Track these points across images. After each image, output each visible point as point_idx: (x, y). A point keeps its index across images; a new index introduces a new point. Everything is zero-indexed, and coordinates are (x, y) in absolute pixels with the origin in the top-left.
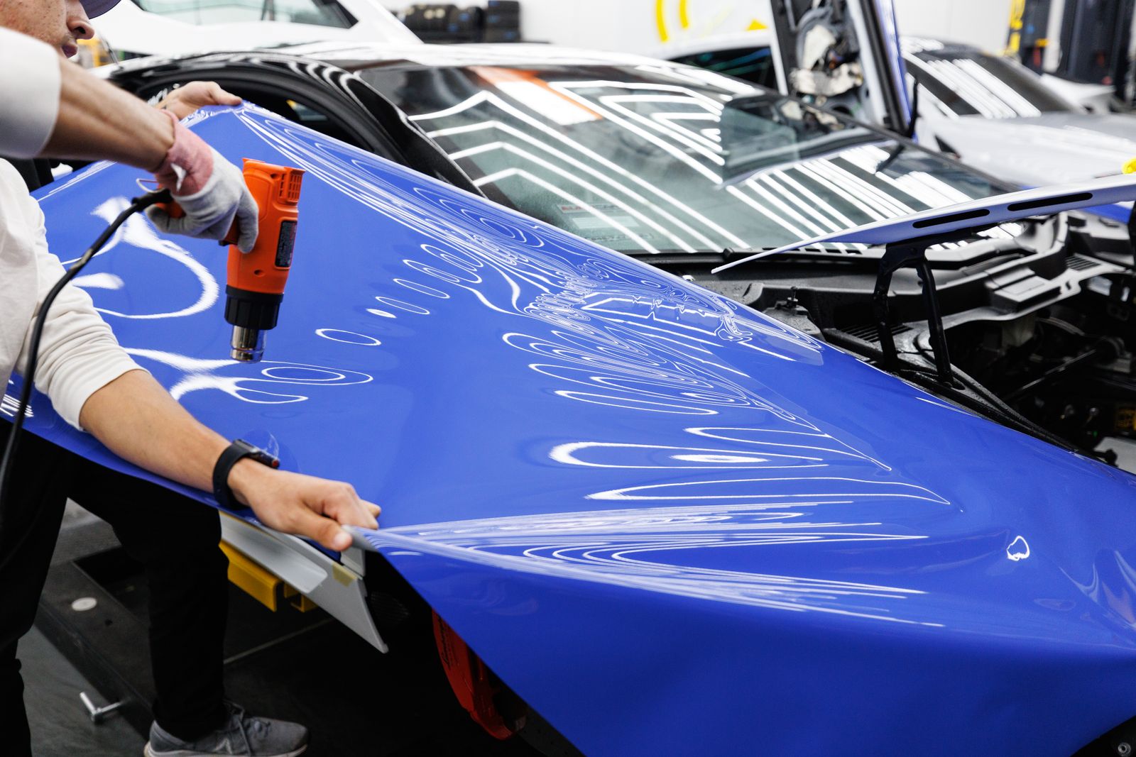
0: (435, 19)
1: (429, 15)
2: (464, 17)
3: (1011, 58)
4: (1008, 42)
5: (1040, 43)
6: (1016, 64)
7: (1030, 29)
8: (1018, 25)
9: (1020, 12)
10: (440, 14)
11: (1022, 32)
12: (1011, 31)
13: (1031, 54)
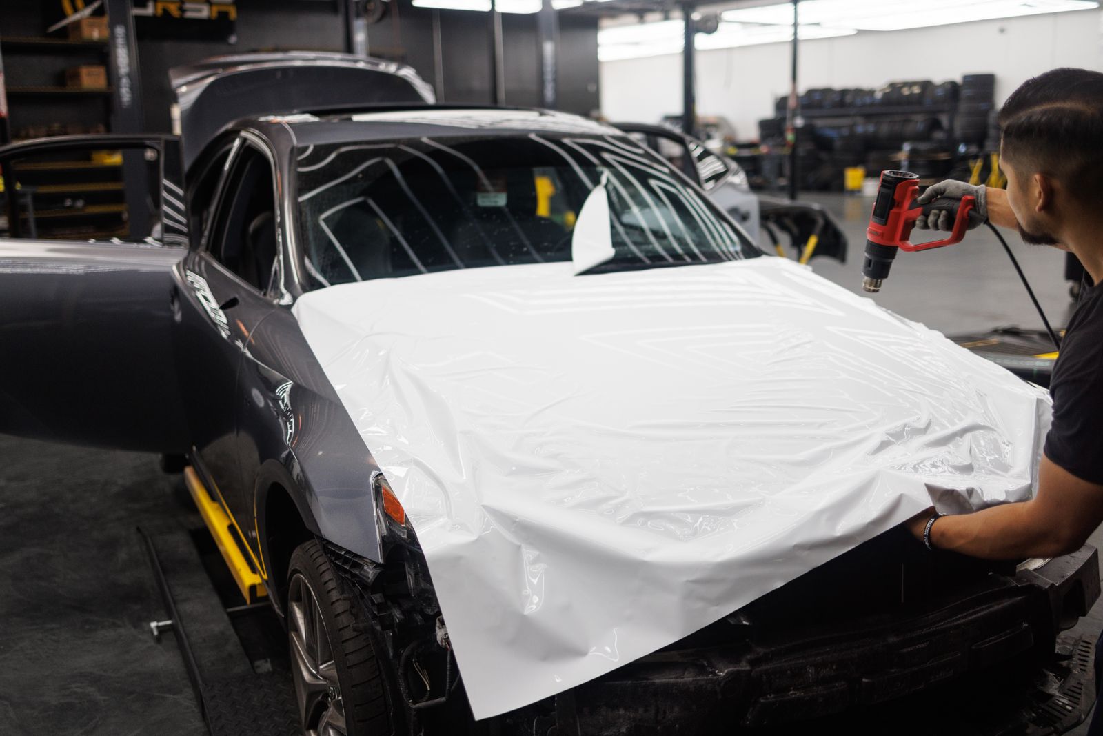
0: (912, 95)
1: (906, 91)
2: (940, 92)
10: (916, 90)
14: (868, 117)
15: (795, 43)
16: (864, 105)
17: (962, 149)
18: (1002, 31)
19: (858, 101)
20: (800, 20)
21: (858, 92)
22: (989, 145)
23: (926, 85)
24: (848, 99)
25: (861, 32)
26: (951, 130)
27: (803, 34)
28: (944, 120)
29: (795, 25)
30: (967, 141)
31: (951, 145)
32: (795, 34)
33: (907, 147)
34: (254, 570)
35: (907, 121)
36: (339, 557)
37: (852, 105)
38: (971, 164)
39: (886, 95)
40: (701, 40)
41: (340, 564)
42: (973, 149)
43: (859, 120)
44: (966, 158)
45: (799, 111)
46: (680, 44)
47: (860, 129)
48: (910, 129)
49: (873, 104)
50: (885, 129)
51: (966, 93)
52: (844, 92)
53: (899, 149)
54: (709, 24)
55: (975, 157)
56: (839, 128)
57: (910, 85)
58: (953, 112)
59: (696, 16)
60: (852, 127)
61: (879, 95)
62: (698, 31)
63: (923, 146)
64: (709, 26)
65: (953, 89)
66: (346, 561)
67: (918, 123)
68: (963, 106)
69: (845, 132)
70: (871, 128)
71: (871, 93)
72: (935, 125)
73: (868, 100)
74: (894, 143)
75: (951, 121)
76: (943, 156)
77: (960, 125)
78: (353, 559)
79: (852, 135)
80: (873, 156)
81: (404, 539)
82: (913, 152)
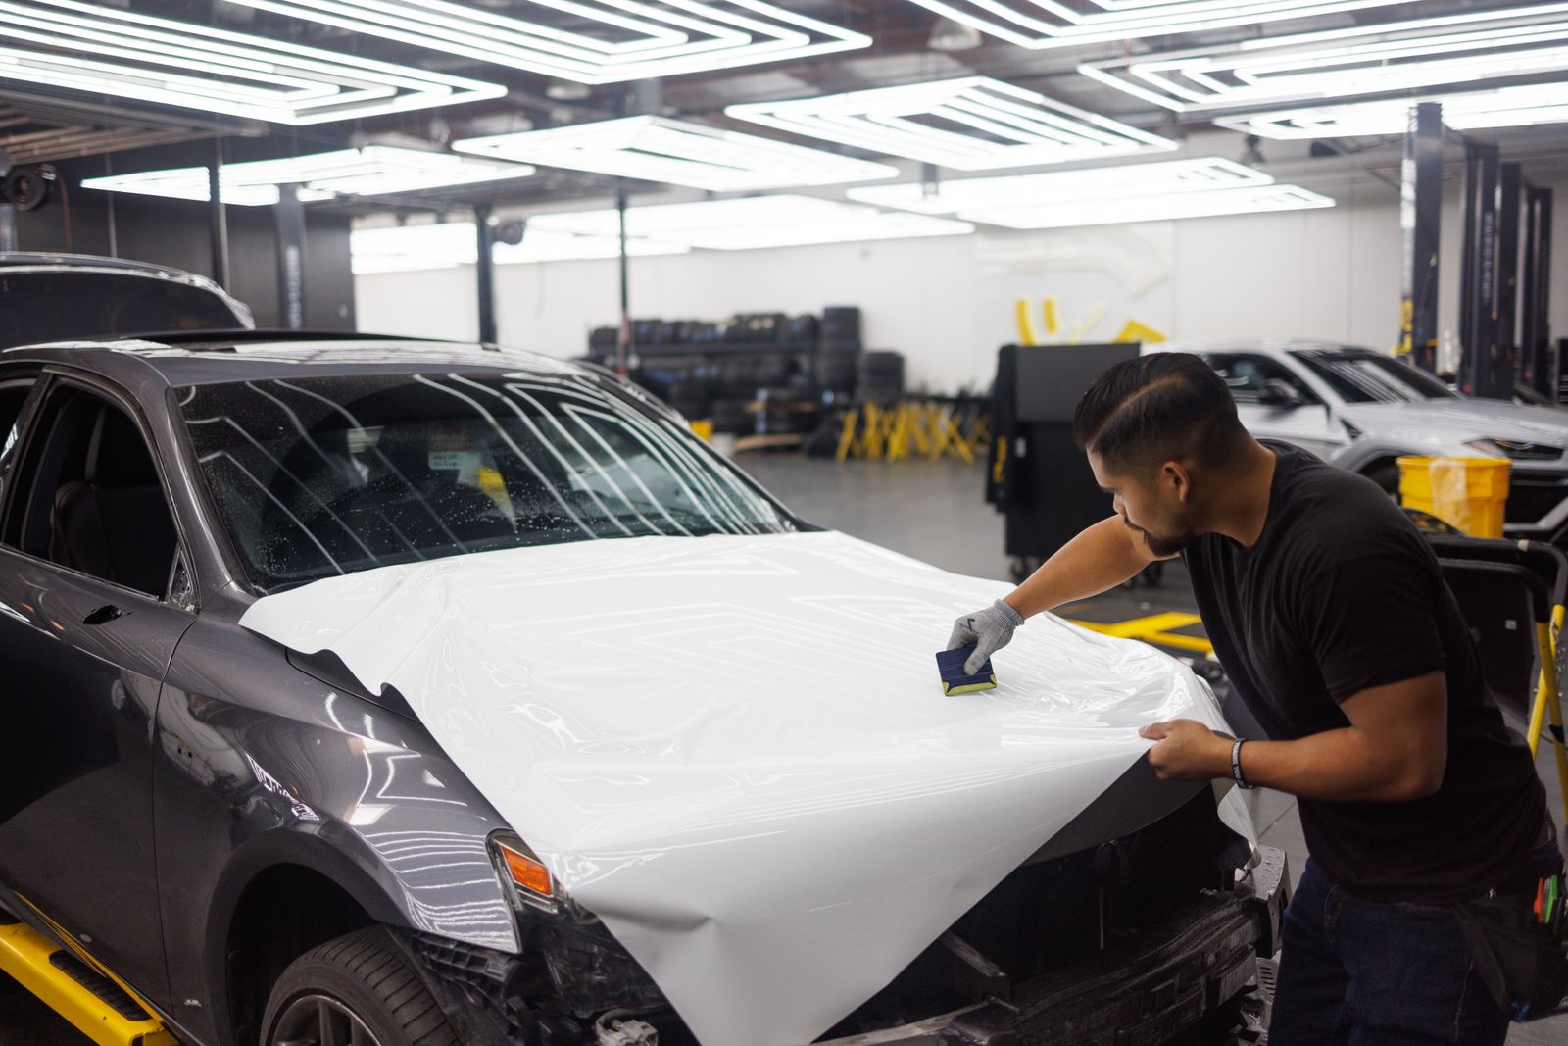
0: (762, 331)
1: (755, 325)
2: (797, 328)
3: (1404, 358)
4: (1402, 341)
5: (1430, 343)
6: (1411, 364)
7: (1420, 331)
8: (1409, 328)
9: (1410, 317)
10: (768, 324)
11: (1414, 334)
12: (1404, 334)
13: (1425, 352)
14: (711, 356)
15: (624, 260)
16: (703, 342)
17: (829, 397)
18: (866, 254)
19: (698, 336)
20: (629, 231)
21: (695, 325)
22: (861, 393)
23: (779, 318)
24: (684, 333)
25: (695, 250)
26: (812, 375)
27: (632, 249)
28: (804, 361)
29: (623, 237)
30: (834, 387)
31: (814, 392)
32: (623, 248)
33: (763, 395)
34: (133, 1012)
35: (758, 363)
36: (444, 953)
37: (688, 341)
38: (841, 415)
39: (730, 330)
40: (501, 252)
41: (449, 963)
42: (843, 398)
43: (699, 360)
44: (832, 409)
45: (633, 348)
46: (473, 256)
47: (701, 372)
48: (762, 372)
49: (716, 340)
50: (732, 372)
51: (828, 328)
52: (678, 325)
53: (752, 397)
54: (510, 232)
55: (846, 408)
56: (674, 369)
57: (761, 317)
58: (814, 352)
59: (493, 221)
60: (691, 368)
61: (722, 330)
62: (496, 239)
63: (783, 394)
64: (512, 234)
65: (812, 325)
66: (458, 957)
67: (773, 365)
68: (826, 345)
69: (683, 375)
70: (714, 371)
71: (712, 326)
72: (793, 368)
73: (709, 335)
74: (746, 389)
75: (813, 363)
76: (807, 407)
77: (824, 368)
78: (470, 953)
79: (691, 381)
80: (719, 406)
81: (552, 916)
82: (771, 402)
